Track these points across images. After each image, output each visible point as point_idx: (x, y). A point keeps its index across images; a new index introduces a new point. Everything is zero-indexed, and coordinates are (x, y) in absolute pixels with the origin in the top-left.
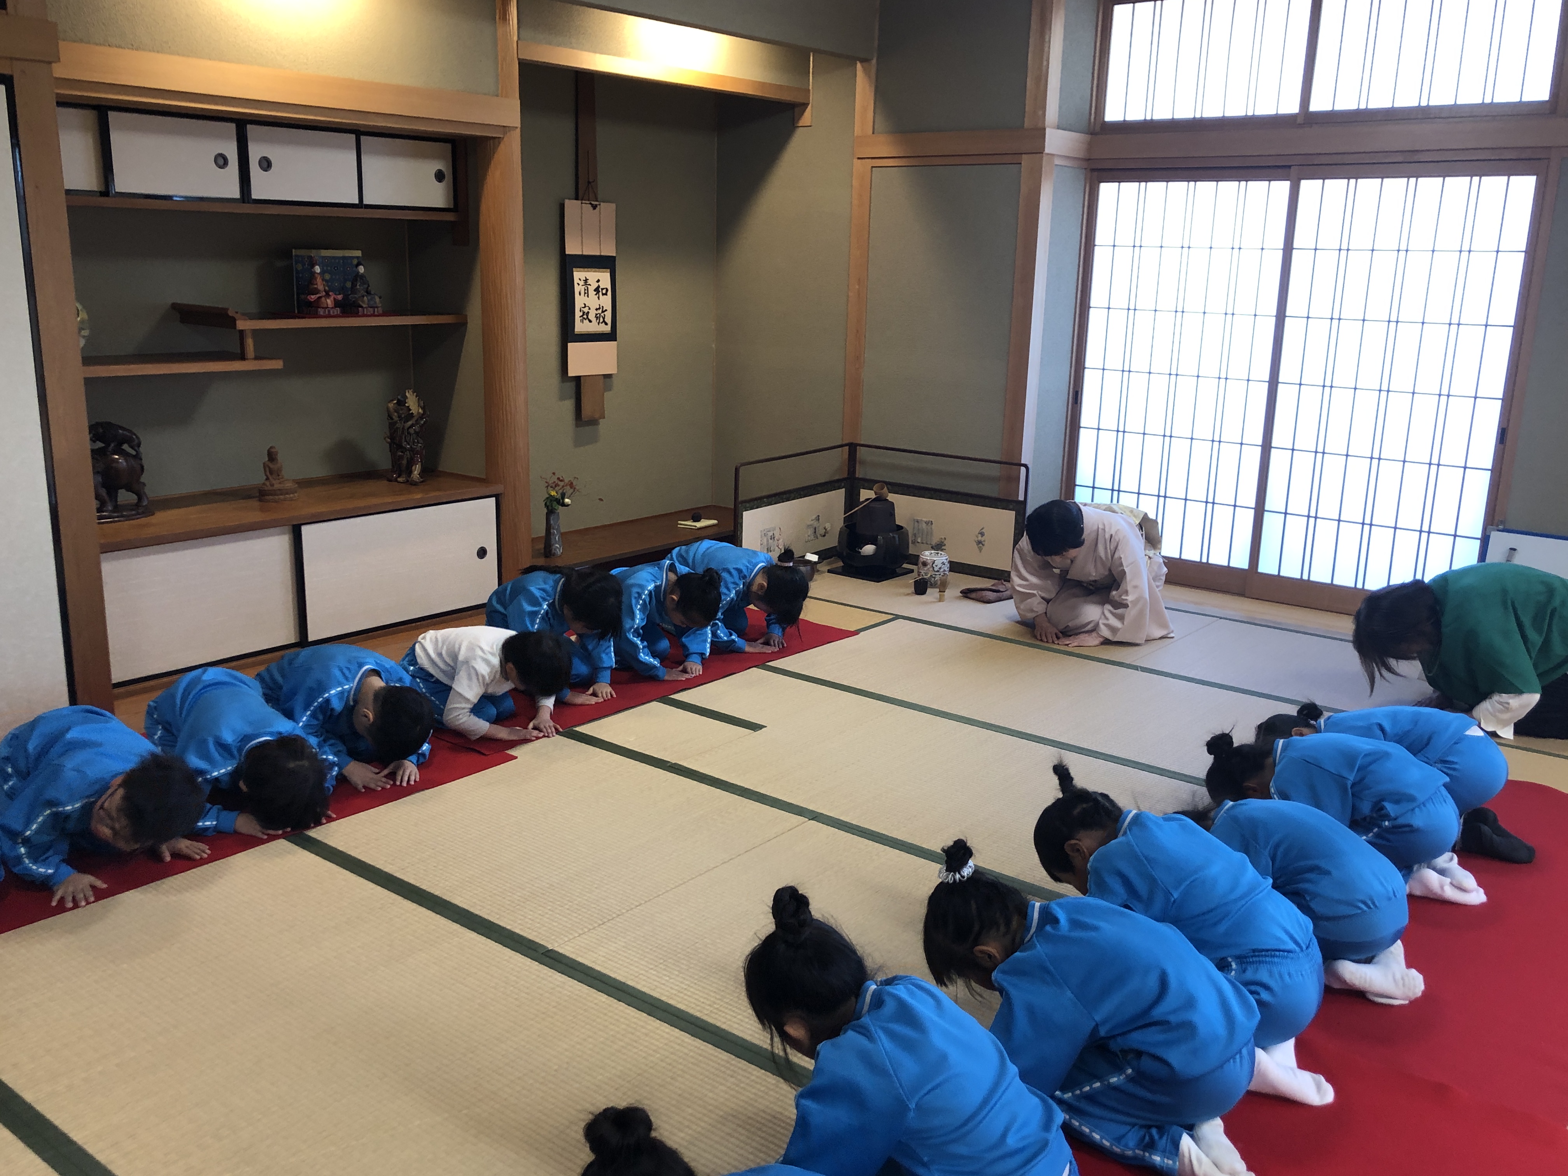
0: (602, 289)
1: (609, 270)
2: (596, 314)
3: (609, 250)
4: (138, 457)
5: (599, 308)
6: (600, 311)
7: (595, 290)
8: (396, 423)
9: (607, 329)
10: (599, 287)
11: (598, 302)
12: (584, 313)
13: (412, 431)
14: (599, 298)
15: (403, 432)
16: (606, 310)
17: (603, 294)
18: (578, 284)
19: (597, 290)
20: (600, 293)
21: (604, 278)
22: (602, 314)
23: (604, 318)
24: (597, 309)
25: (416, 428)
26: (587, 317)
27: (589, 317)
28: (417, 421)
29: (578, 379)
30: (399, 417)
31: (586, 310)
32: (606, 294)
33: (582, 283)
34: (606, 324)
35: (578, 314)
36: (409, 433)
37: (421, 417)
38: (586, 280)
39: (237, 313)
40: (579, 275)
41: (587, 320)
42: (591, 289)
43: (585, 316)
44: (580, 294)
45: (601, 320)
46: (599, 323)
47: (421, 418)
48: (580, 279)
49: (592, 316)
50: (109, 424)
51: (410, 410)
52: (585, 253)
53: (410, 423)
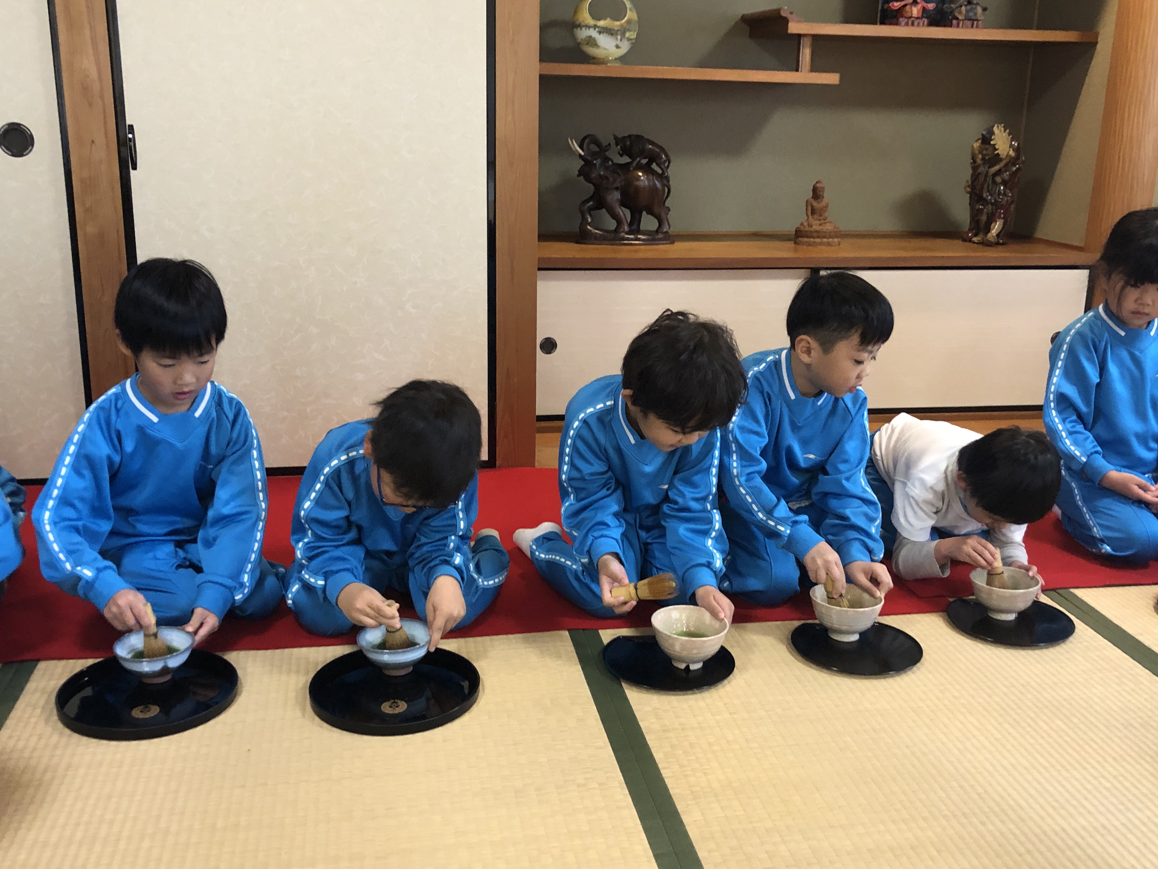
4: (664, 178)
8: (979, 166)
13: (998, 179)
15: (985, 180)
25: (1006, 175)
28: (1006, 165)
30: (983, 159)
36: (994, 182)
37: (1013, 161)
39: (791, 13)
47: (1014, 164)
50: (639, 137)
51: (997, 150)
53: (997, 168)
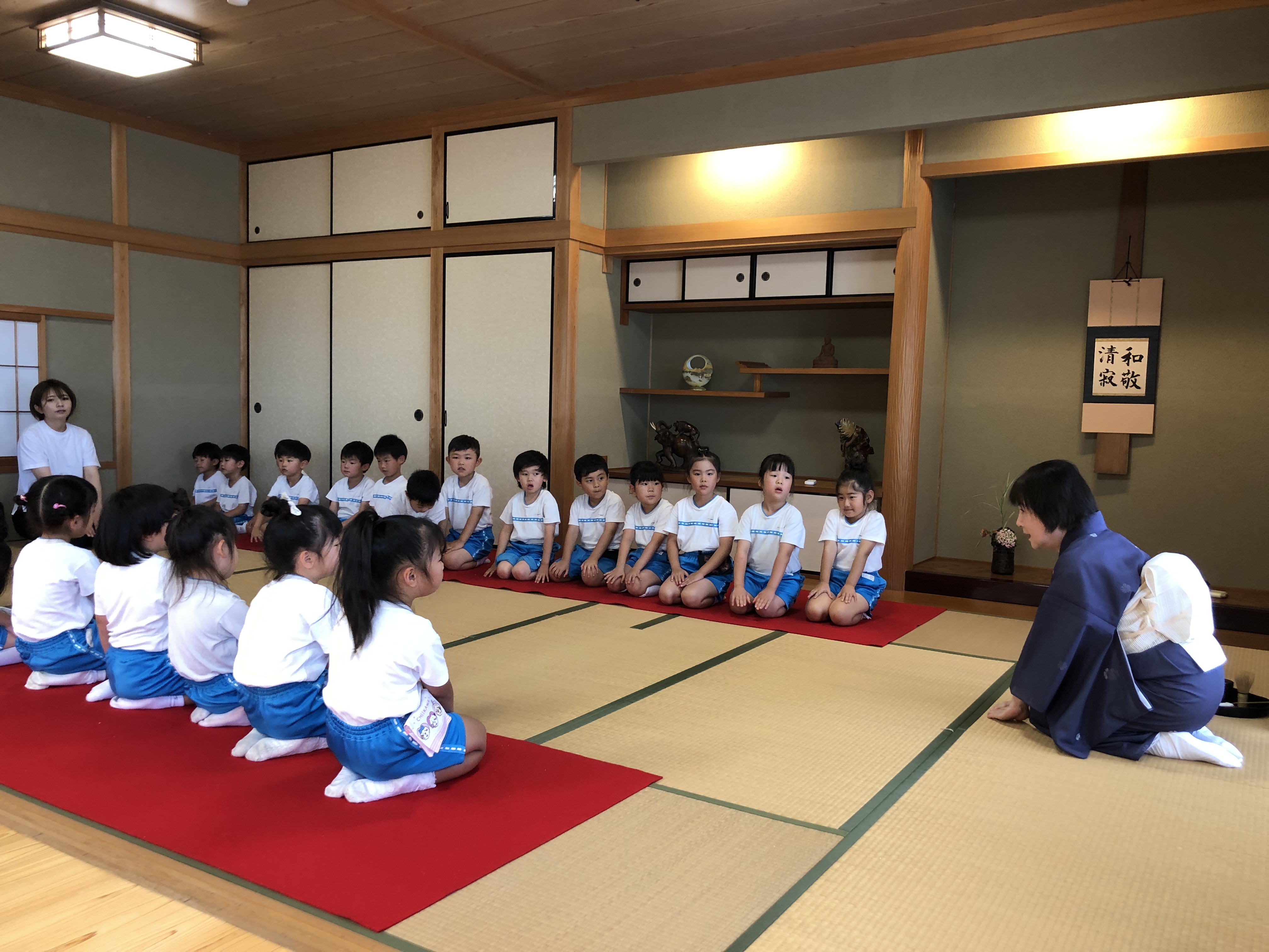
0: (1134, 357)
1: (1148, 339)
2: (1123, 379)
3: (1153, 320)
5: (1128, 373)
6: (1130, 376)
7: (1123, 358)
9: (1142, 392)
10: (1130, 354)
11: (1128, 368)
12: (1105, 378)
14: (1128, 364)
16: (1138, 375)
17: (1134, 361)
18: (1101, 352)
19: (1127, 358)
20: (1131, 360)
21: (1141, 347)
22: (1133, 379)
23: (1134, 383)
24: (1124, 374)
26: (1110, 381)
27: (1112, 381)
29: (1094, 435)
31: (1109, 375)
32: (1140, 360)
33: (1106, 351)
34: (1138, 388)
35: (1096, 378)
38: (1112, 349)
40: (1101, 345)
41: (1110, 383)
42: (1118, 358)
43: (1108, 381)
44: (1101, 361)
45: (1131, 384)
46: (1127, 387)
48: (1103, 348)
49: (1117, 379)
50: (683, 422)
52: (1113, 325)
